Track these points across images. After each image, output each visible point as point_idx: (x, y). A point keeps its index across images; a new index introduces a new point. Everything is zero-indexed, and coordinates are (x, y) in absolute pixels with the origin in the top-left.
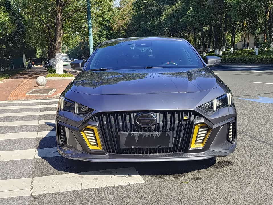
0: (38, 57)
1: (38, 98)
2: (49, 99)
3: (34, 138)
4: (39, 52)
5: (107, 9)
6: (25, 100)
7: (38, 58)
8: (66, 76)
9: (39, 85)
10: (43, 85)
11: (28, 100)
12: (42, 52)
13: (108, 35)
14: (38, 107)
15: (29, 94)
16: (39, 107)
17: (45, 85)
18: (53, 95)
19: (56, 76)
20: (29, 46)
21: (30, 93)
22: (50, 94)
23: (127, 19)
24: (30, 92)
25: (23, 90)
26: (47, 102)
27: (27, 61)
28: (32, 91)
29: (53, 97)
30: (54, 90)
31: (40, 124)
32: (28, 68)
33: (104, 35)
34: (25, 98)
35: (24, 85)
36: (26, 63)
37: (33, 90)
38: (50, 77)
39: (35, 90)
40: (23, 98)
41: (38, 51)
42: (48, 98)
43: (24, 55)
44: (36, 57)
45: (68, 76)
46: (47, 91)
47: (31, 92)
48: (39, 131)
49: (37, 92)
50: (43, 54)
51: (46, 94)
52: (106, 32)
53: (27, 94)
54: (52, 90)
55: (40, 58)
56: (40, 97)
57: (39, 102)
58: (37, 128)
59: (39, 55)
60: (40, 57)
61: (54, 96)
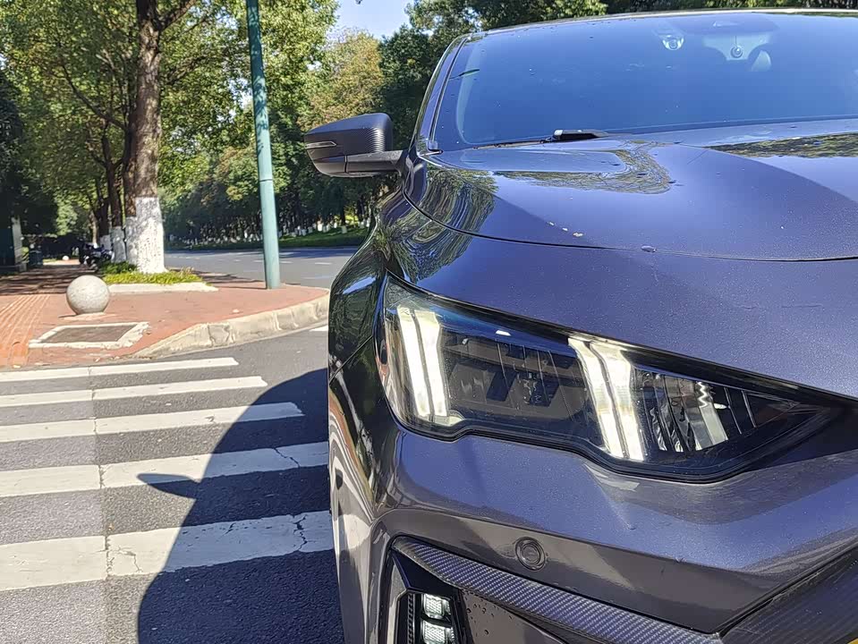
0: (64, 230)
1: (78, 359)
2: (124, 364)
3: (91, 583)
4: (66, 215)
5: (307, 48)
6: (23, 368)
7: (62, 233)
8: (174, 279)
9: (78, 312)
10: (93, 312)
11: (38, 368)
12: (75, 215)
13: (293, 156)
14: (84, 396)
15: (41, 345)
16: (90, 399)
17: (102, 311)
18: (139, 345)
19: (138, 282)
20: (35, 187)
21: (43, 342)
22: (127, 341)
23: (358, 104)
24: (45, 336)
25: (15, 331)
26: (121, 375)
27: (26, 244)
28: (51, 333)
29: (140, 353)
30: (142, 326)
31: (113, 485)
32: (30, 267)
33: (279, 156)
34: (23, 360)
35: (18, 315)
36: (21, 252)
37: (58, 329)
38: (114, 285)
39: (63, 330)
40: (16, 359)
41: (61, 212)
42: (122, 361)
43: (16, 219)
44: (54, 230)
45: (181, 281)
46: (114, 334)
47: (50, 338)
48: (113, 532)
49: (73, 335)
50: (80, 222)
51: (109, 344)
52: (286, 147)
53: (34, 344)
54: (133, 329)
55: (68, 234)
56: (86, 356)
57: (88, 375)
58: (95, 514)
59: (65, 225)
60: (69, 231)
61: (146, 352)
